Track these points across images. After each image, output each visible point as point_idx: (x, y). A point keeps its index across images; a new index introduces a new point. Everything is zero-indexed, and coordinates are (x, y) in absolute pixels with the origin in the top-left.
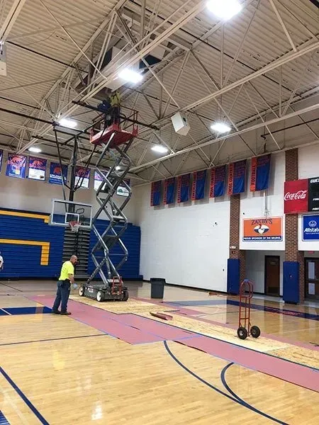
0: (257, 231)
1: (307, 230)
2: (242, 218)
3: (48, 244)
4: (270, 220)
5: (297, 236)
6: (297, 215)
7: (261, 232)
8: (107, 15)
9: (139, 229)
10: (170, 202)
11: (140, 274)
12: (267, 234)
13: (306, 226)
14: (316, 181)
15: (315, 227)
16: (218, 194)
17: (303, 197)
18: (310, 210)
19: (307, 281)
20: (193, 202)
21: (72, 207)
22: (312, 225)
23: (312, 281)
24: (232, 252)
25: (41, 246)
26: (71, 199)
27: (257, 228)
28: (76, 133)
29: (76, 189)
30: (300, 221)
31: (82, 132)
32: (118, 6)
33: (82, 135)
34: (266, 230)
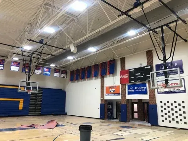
0: (111, 91)
1: (129, 90)
2: (105, 86)
3: (23, 100)
4: (116, 87)
5: (126, 93)
6: (125, 84)
7: (112, 91)
8: (41, 6)
9: (65, 91)
10: (77, 79)
11: (66, 112)
12: (115, 92)
13: (129, 89)
14: (131, 70)
15: (132, 89)
16: (96, 76)
17: (127, 77)
18: (130, 82)
19: (133, 112)
20: (87, 79)
21: (29, 84)
22: (131, 89)
23: (136, 112)
24: (101, 101)
25: (20, 101)
26: (29, 80)
27: (111, 90)
28: (32, 52)
29: (31, 75)
30: (127, 87)
31: (34, 51)
32: (45, 3)
33: (34, 53)
34: (114, 91)
